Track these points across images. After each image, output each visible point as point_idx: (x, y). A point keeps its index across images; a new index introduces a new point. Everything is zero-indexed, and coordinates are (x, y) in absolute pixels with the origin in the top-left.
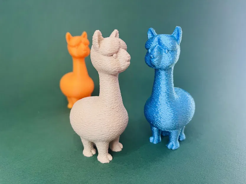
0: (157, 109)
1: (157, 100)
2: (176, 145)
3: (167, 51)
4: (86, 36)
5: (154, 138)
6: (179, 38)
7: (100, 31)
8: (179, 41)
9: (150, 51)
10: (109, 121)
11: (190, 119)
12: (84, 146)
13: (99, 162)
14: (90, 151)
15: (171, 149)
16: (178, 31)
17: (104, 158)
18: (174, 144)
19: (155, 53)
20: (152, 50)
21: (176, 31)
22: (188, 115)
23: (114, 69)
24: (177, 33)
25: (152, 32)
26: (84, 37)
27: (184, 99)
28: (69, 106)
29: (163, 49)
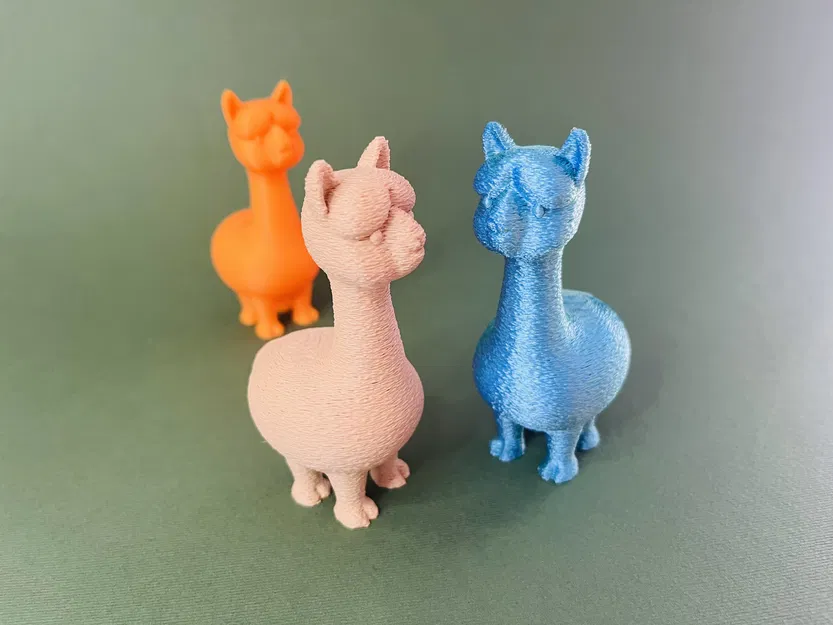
0: (511, 374)
1: (512, 347)
2: (565, 471)
3: (538, 209)
6: (581, 166)
8: (579, 175)
9: (487, 202)
10: (363, 420)
11: (610, 399)
12: (294, 474)
14: (312, 489)
15: (552, 481)
16: (578, 145)
17: (353, 513)
18: (561, 467)
19: (502, 214)
20: (495, 202)
21: (572, 143)
22: (604, 389)
23: (375, 277)
24: (575, 149)
25: (497, 138)
26: (282, 99)
27: (597, 339)
28: (246, 318)
29: (530, 204)
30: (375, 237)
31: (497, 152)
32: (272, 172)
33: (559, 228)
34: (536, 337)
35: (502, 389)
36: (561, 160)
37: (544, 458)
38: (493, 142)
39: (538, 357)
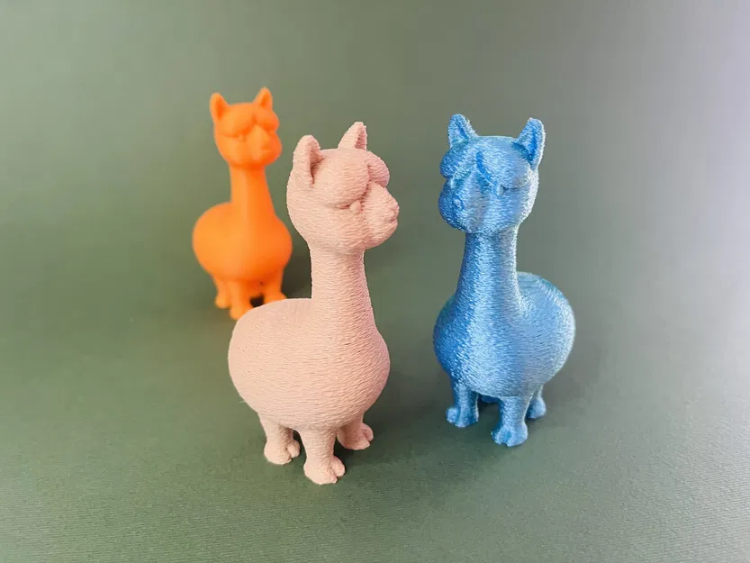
0: (470, 342)
1: (470, 316)
2: (516, 435)
3: (498, 188)
4: (270, 103)
6: (536, 152)
8: (534, 160)
9: (452, 183)
10: (336, 378)
11: (558, 368)
15: (504, 445)
16: (534, 133)
17: (321, 470)
18: (513, 431)
19: (466, 193)
20: (459, 183)
21: (529, 131)
22: (553, 357)
23: (352, 243)
24: (531, 137)
25: (461, 127)
26: (264, 104)
27: (546, 313)
28: (221, 302)
29: (491, 184)
30: (354, 207)
31: (461, 140)
32: (253, 167)
33: (517, 206)
34: (493, 307)
35: (462, 355)
36: (519, 146)
37: (497, 423)
38: (458, 132)
39: (495, 325)
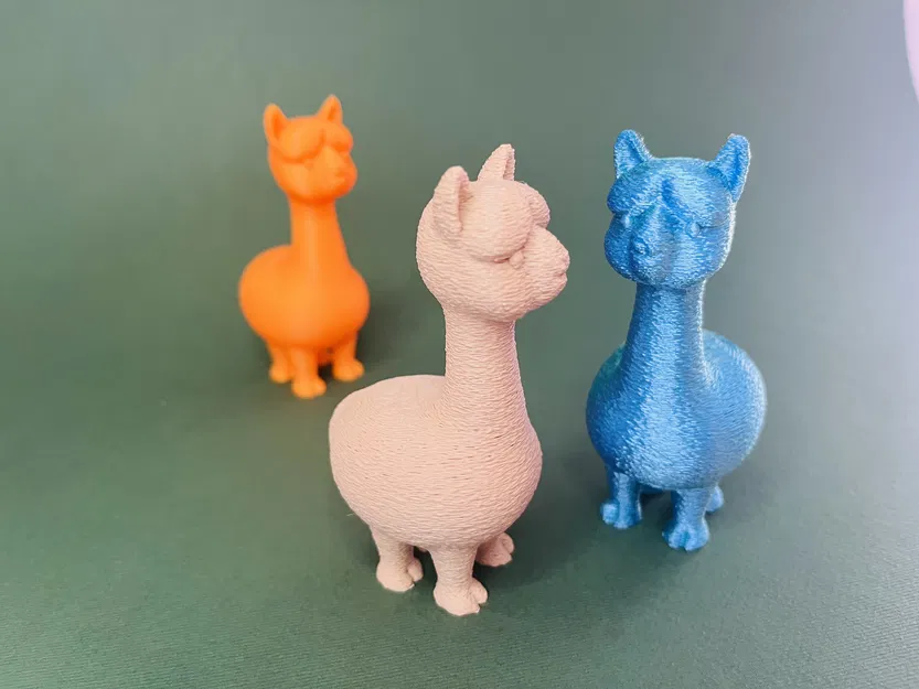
0: (645, 423)
2: (697, 536)
3: (694, 228)
4: (339, 115)
5: (618, 507)
6: (739, 178)
7: (465, 170)
8: (737, 188)
9: (627, 221)
10: (486, 482)
12: (380, 552)
13: (443, 611)
14: (402, 571)
15: (682, 549)
16: (737, 154)
17: (459, 596)
18: (692, 531)
19: (653, 231)
20: (641, 220)
21: (730, 151)
23: (513, 308)
24: (732, 159)
25: (633, 147)
28: (278, 374)
29: (682, 222)
31: (631, 166)
33: (717, 249)
34: (677, 379)
35: (634, 441)
36: (714, 172)
38: (627, 154)
39: (679, 402)
